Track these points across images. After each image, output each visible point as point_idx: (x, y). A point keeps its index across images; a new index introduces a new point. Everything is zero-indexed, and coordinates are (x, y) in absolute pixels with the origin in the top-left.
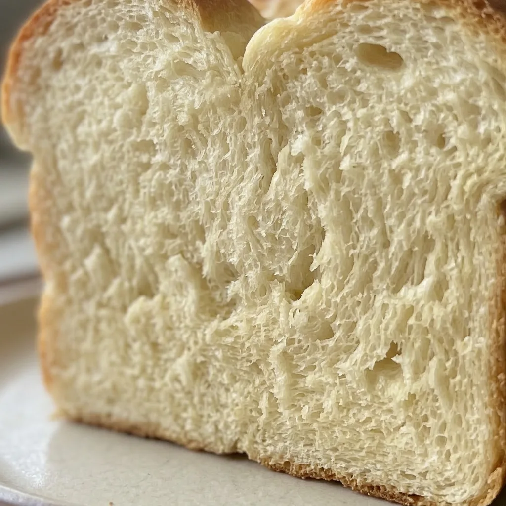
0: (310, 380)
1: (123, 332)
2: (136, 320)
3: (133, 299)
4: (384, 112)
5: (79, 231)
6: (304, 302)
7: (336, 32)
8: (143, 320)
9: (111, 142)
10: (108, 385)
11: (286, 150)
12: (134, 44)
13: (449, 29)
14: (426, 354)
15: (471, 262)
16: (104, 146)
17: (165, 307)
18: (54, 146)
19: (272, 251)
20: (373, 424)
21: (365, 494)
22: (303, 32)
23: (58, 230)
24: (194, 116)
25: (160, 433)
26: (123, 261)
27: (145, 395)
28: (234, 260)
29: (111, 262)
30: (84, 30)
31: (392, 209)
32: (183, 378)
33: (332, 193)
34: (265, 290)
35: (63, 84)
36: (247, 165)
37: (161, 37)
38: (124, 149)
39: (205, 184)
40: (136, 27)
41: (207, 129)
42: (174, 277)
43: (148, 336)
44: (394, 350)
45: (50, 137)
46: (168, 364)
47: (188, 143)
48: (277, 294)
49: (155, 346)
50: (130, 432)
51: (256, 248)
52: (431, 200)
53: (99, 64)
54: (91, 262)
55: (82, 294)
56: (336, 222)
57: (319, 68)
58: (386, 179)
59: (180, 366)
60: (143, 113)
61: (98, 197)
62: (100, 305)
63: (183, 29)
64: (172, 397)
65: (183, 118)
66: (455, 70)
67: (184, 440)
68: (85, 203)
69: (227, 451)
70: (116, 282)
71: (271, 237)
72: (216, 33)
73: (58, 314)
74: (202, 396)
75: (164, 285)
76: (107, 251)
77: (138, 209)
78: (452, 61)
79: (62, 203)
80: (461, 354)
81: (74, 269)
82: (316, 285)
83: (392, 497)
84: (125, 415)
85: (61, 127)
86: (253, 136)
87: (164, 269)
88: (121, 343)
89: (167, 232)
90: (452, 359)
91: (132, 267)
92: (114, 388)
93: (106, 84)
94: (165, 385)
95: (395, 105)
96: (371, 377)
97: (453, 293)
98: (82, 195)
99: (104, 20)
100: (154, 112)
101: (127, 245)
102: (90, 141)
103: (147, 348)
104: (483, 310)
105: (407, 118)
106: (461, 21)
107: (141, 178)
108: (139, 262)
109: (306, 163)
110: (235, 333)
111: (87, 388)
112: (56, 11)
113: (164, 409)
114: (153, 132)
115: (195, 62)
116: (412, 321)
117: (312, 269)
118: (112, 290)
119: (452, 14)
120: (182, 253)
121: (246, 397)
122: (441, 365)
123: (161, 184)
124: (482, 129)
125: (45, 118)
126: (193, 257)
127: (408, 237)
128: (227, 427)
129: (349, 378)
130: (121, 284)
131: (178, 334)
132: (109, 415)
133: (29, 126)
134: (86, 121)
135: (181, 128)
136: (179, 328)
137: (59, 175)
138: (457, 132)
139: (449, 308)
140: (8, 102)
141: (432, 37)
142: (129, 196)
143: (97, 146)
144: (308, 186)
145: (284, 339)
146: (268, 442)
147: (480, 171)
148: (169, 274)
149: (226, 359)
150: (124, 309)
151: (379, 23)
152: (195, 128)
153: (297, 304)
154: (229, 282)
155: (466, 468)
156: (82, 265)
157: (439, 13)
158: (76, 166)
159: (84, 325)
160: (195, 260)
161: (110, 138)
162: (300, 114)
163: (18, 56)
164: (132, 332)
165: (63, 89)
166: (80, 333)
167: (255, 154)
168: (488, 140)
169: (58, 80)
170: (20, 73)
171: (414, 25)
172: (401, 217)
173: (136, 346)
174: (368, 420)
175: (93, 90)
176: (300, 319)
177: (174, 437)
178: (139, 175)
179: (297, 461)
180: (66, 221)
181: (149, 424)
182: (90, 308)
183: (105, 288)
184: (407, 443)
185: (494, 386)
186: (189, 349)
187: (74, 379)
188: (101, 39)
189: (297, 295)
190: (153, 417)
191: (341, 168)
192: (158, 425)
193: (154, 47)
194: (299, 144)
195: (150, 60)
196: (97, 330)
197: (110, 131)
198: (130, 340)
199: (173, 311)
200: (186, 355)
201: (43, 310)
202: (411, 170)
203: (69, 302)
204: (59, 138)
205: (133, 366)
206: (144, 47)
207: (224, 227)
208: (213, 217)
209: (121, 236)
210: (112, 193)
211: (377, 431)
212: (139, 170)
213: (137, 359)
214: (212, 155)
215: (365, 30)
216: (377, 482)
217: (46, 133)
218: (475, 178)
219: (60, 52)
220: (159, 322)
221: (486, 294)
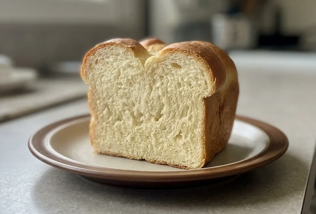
0: (161, 140)
1: (113, 130)
2: (117, 127)
3: (116, 122)
4: (178, 78)
5: (102, 104)
6: (159, 121)
7: (167, 60)
8: (118, 126)
9: (111, 82)
10: (109, 143)
11: (154, 86)
12: (117, 59)
13: (191, 61)
14: (187, 133)
15: (197, 112)
16: (109, 83)
17: (124, 123)
18: (95, 83)
19: (152, 110)
20: (175, 150)
21: (174, 167)
22: (159, 59)
23: (96, 104)
24: (132, 76)
25: (123, 155)
26: (113, 112)
27: (119, 145)
28: (142, 111)
29: (110, 112)
30: (104, 55)
31: (179, 100)
32: (129, 141)
33: (166, 96)
34: (149, 119)
35: (98, 67)
36: (145, 89)
37: (124, 58)
38: (114, 84)
39: (135, 93)
40: (118, 55)
41: (136, 80)
42: (127, 116)
43: (120, 131)
44: (180, 132)
45: (94, 80)
46: (125, 138)
47: (131, 83)
48: (153, 120)
49: (121, 133)
50: (115, 156)
51: (148, 108)
52: (188, 98)
53: (108, 63)
54: (105, 112)
55: (102, 120)
56: (167, 103)
57: (163, 67)
58: (178, 93)
59: (128, 138)
60: (119, 75)
61: (107, 96)
62: (107, 123)
63: (130, 57)
64: (126, 146)
65: (130, 78)
66: (193, 70)
67: (129, 157)
68: (103, 97)
69: (140, 159)
70: (111, 117)
71: (151, 106)
72: (138, 58)
73: (95, 126)
74: (134, 145)
75: (124, 118)
76: (109, 109)
77: (117, 99)
78: (192, 67)
79: (97, 97)
80: (195, 133)
81: (100, 114)
82: (162, 117)
83: (180, 167)
84: (113, 151)
85: (97, 78)
86: (147, 82)
87: (124, 113)
88: (112, 132)
89: (125, 105)
90: (193, 134)
91: (116, 113)
92: (110, 144)
93: (109, 68)
94: (124, 143)
95: (180, 77)
96: (175, 139)
97: (193, 119)
98: (103, 95)
99: (109, 53)
100: (122, 76)
101: (114, 108)
102: (105, 81)
103: (119, 134)
104: (200, 123)
105: (182, 79)
106: (194, 59)
107: (119, 92)
108: (117, 112)
109: (160, 89)
110: (142, 130)
111: (103, 145)
112: (96, 50)
113: (124, 149)
114: (122, 80)
115: (133, 65)
116: (184, 125)
117: (161, 113)
118: (110, 119)
119: (192, 58)
120: (129, 110)
121: (145, 145)
122: (191, 135)
123: (124, 93)
124: (199, 82)
125: (93, 76)
126: (131, 111)
127: (183, 106)
128: (140, 152)
129: (170, 139)
130: (113, 117)
131: (127, 130)
132: (109, 151)
133: (89, 78)
134: (104, 77)
135: (129, 80)
136: (128, 129)
137: (96, 90)
138: (194, 83)
139: (193, 122)
140: (83, 71)
141: (187, 62)
142: (115, 95)
143: (107, 83)
144: (160, 94)
145: (154, 130)
146: (151, 156)
147: (199, 92)
148: (125, 115)
149: (140, 136)
150: (113, 124)
151: (176, 58)
152: (133, 80)
153: (157, 122)
154: (140, 117)
155: (197, 159)
156: (102, 113)
157: (189, 57)
158: (101, 88)
159: (102, 128)
160: (132, 112)
161: (111, 81)
162: (158, 78)
163: (86, 60)
164: (116, 129)
165: (98, 69)
166: (101, 131)
167: (147, 86)
168: (200, 85)
169: (97, 67)
170: (86, 64)
171: (184, 59)
172: (182, 101)
173: (117, 133)
174: (175, 149)
175: (106, 69)
176: (158, 126)
177: (126, 156)
178: (118, 91)
179: (158, 160)
180: (98, 102)
181: (120, 153)
182: (104, 124)
183: (108, 119)
184: (183, 154)
185: (203, 140)
186: (130, 133)
187: (99, 143)
188: (108, 57)
189: (158, 120)
190: (121, 151)
191: (168, 90)
192: (122, 153)
193: (122, 60)
194: (158, 84)
195: (121, 63)
196: (106, 130)
197: (110, 80)
198: (115, 132)
199: (126, 124)
200: (130, 135)
201: (91, 124)
202: (184, 91)
203: (98, 122)
204: (97, 81)
205: (116, 138)
206: (120, 60)
207: (139, 103)
208: (137, 101)
209: (113, 106)
210: (111, 95)
211: (177, 151)
212: (118, 89)
213: (117, 136)
214: (137, 86)
215: (173, 60)
216: (177, 164)
217: (93, 80)
218: (197, 93)
219: (97, 60)
220: (122, 127)
221: (201, 119)
